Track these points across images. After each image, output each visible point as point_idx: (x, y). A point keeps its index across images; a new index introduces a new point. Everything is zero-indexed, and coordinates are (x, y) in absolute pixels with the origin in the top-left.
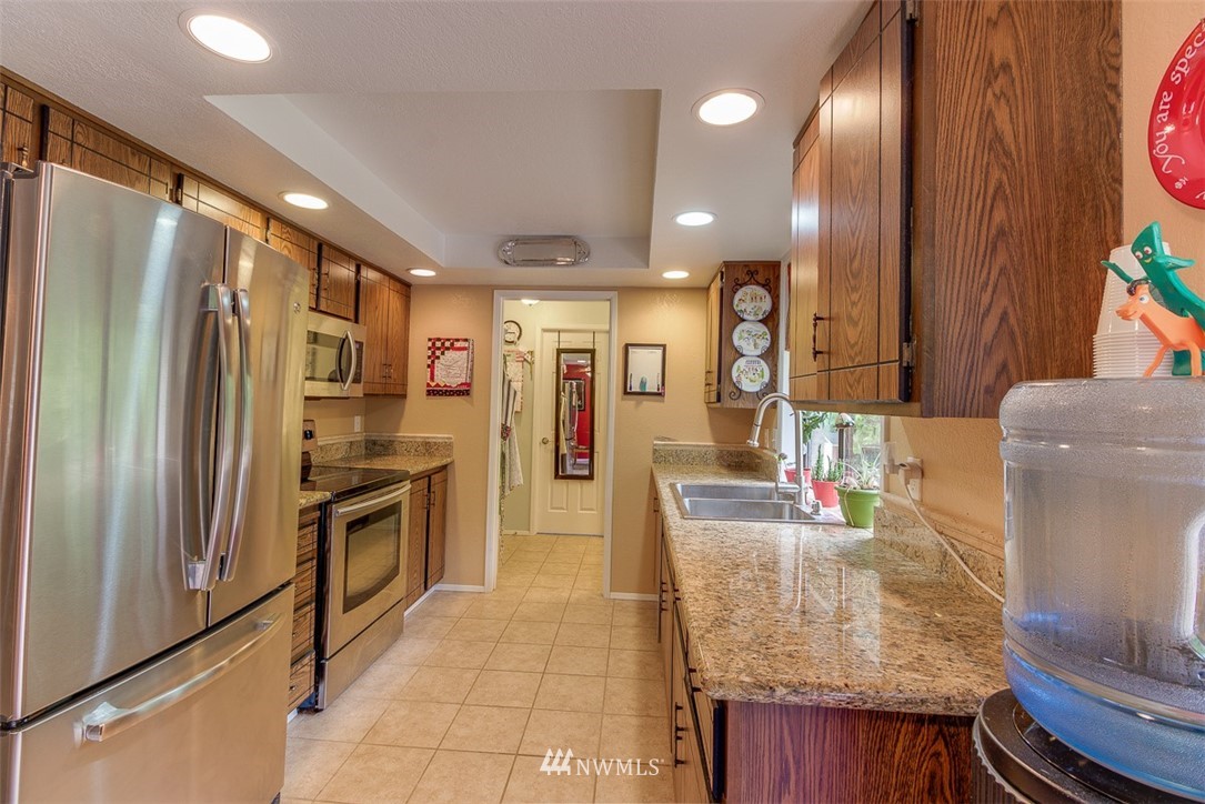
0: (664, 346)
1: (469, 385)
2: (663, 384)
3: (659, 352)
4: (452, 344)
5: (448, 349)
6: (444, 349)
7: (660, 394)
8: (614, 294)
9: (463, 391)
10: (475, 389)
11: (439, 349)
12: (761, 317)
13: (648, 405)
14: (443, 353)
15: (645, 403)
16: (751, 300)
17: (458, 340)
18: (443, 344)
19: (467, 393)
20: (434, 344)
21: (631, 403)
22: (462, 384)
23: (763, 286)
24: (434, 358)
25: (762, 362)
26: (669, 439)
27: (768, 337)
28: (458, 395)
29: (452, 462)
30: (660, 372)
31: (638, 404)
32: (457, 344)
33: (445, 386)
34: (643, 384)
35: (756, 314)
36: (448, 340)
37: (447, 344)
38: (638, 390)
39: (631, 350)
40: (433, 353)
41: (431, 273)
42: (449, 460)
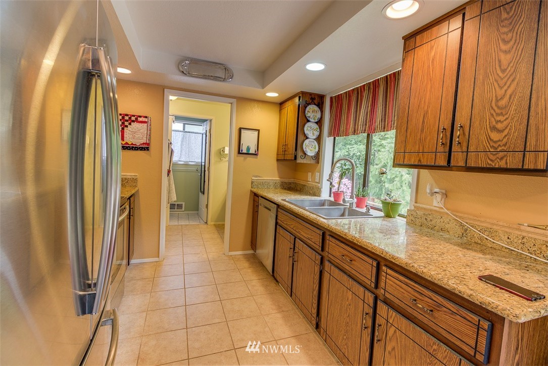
0: (259, 130)
1: (148, 144)
2: (258, 150)
3: (256, 133)
4: (137, 119)
5: (133, 121)
6: (131, 121)
7: (256, 154)
8: (234, 100)
9: (145, 148)
10: (152, 147)
11: (127, 121)
12: (316, 121)
13: (250, 159)
14: (130, 124)
15: (248, 158)
16: (312, 112)
17: (140, 117)
18: (130, 118)
19: (148, 149)
20: (123, 118)
21: (242, 158)
22: (143, 144)
23: (317, 106)
24: (124, 126)
25: (315, 142)
26: (259, 177)
27: (319, 130)
28: (142, 150)
29: (138, 190)
30: (256, 143)
31: (245, 159)
32: (140, 119)
33: (132, 144)
34: (248, 149)
35: (314, 119)
36: (134, 116)
37: (133, 118)
38: (246, 152)
39: (242, 131)
40: (123, 123)
41: (127, 71)
42: (137, 189)
